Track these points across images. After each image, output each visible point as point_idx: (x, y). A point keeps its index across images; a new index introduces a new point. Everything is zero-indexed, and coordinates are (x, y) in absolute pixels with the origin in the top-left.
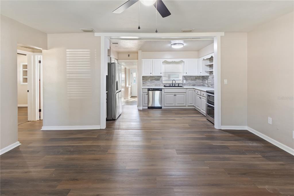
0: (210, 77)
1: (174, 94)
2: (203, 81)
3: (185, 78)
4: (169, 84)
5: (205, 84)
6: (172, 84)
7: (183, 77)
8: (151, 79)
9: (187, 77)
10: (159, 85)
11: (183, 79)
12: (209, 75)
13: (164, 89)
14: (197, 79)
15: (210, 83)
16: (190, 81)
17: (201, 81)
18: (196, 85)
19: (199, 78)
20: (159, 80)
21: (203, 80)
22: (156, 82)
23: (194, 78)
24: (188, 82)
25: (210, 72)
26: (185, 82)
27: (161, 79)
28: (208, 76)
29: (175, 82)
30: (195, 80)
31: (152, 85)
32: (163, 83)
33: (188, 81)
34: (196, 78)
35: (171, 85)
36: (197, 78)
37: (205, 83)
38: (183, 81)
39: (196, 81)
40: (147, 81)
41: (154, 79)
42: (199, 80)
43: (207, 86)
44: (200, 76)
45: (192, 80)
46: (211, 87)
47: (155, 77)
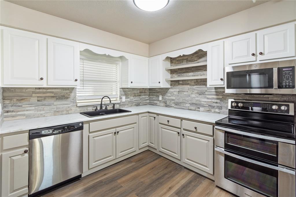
0: (170, 90)
1: (114, 130)
2: (151, 97)
3: (124, 91)
4: (93, 106)
5: (156, 102)
6: (101, 104)
7: (122, 90)
8: (38, 95)
9: (127, 90)
10: (68, 111)
11: (121, 95)
12: (170, 87)
13: (88, 122)
14: (142, 94)
15: (173, 100)
16: (132, 98)
17: (147, 96)
18: (141, 104)
19: (145, 92)
20: (67, 98)
21: (149, 95)
22: (55, 103)
23: (138, 92)
24: (129, 100)
25: (171, 81)
26: (124, 99)
27: (72, 95)
28: (168, 89)
29: (110, 102)
30: (139, 96)
31: (43, 112)
32: (79, 105)
33: (129, 98)
34: (141, 92)
35: (99, 108)
36: (143, 92)
37: (158, 100)
38: (121, 98)
39: (141, 97)
40: (24, 104)
41: (53, 95)
42: (145, 95)
43: (162, 104)
44: (146, 89)
45: (135, 96)
46: (175, 108)
47: (54, 90)
